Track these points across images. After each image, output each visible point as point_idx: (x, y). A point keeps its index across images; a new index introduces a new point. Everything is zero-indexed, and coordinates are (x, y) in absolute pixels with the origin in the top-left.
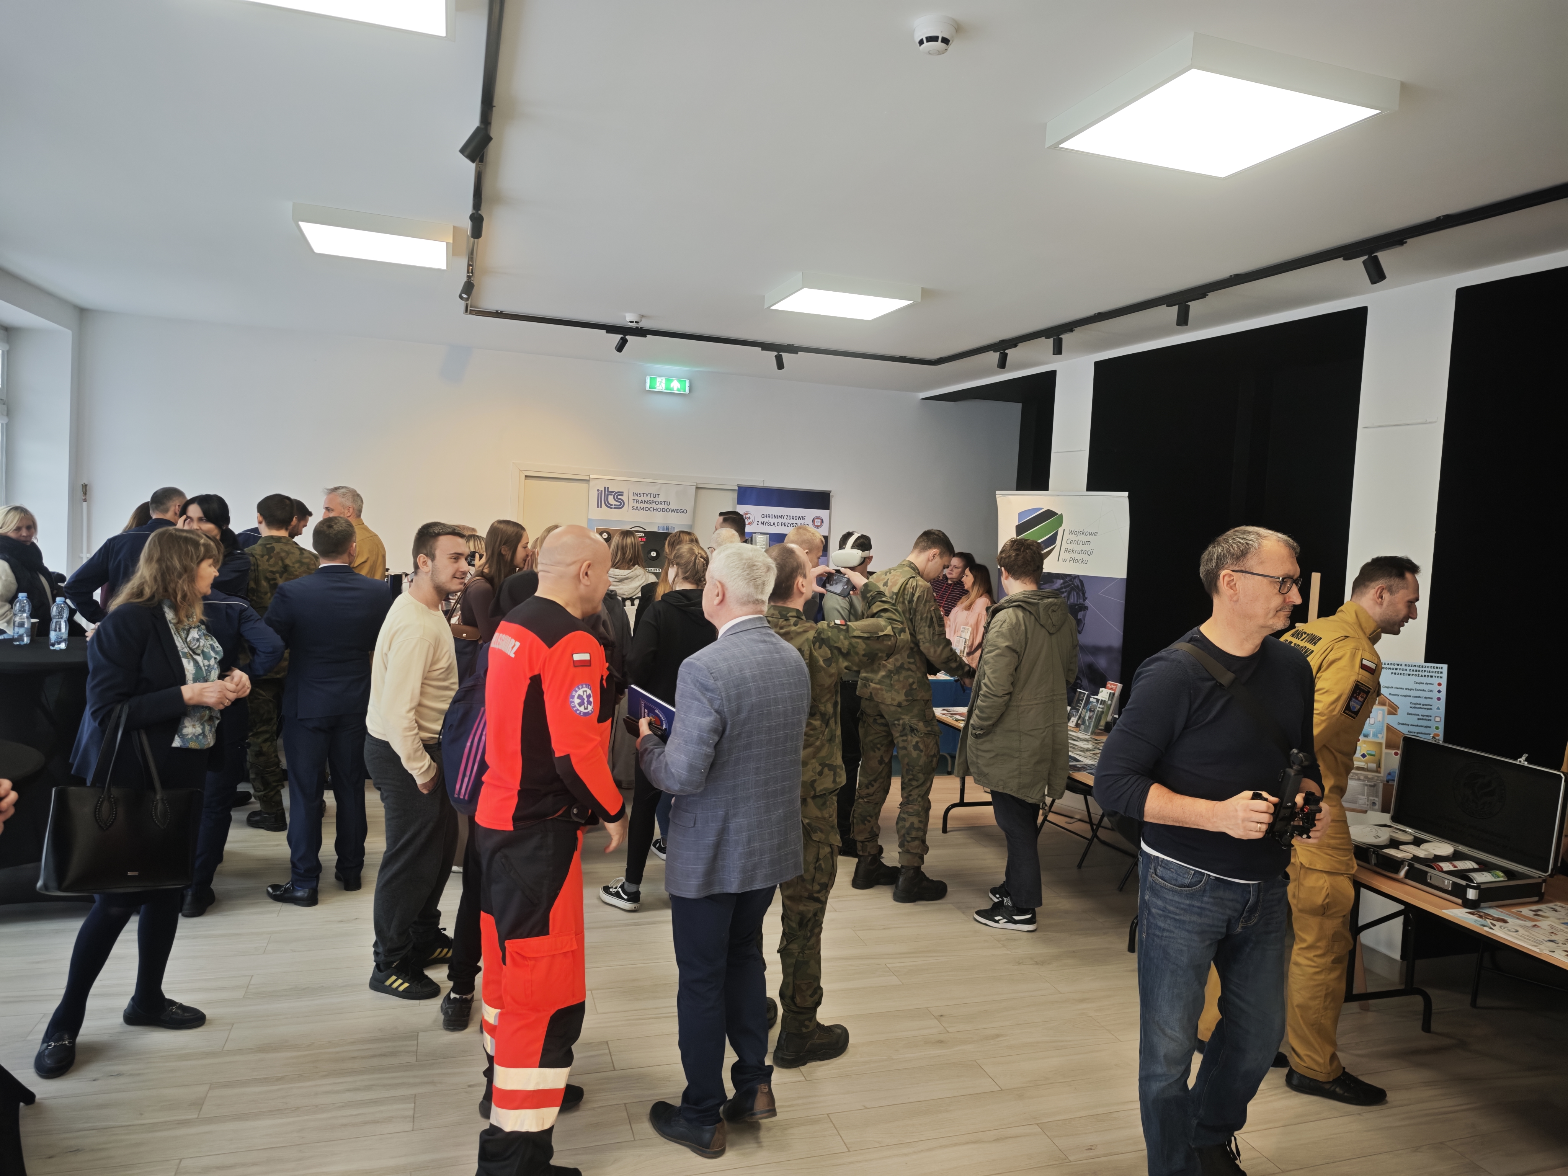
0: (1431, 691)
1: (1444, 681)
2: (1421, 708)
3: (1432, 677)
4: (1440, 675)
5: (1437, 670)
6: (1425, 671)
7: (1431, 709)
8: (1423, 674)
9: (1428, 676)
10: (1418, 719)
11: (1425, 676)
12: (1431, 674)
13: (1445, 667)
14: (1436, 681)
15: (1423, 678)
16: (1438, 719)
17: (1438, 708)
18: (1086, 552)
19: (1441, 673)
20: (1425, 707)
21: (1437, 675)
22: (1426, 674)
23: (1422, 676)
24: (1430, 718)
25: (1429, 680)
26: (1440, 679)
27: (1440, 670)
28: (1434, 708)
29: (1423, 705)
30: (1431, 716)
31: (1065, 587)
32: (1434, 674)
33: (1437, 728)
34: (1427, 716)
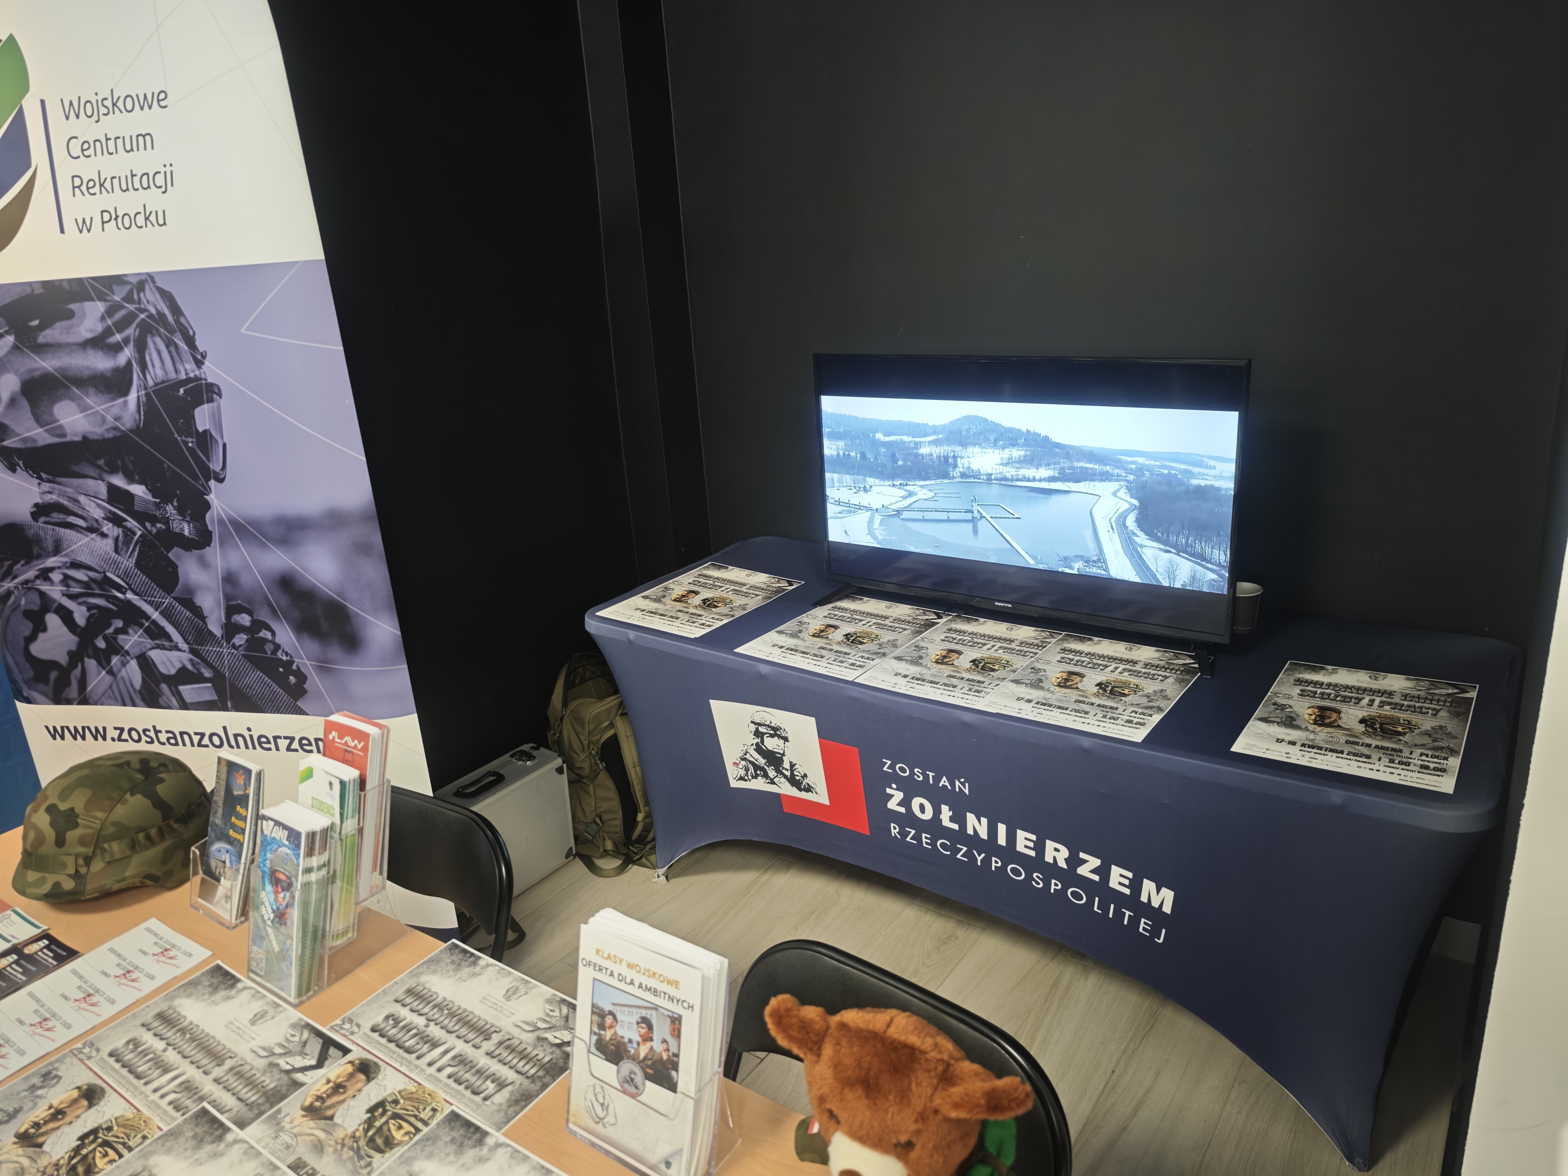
18: (148, 181)
31: (121, 326)
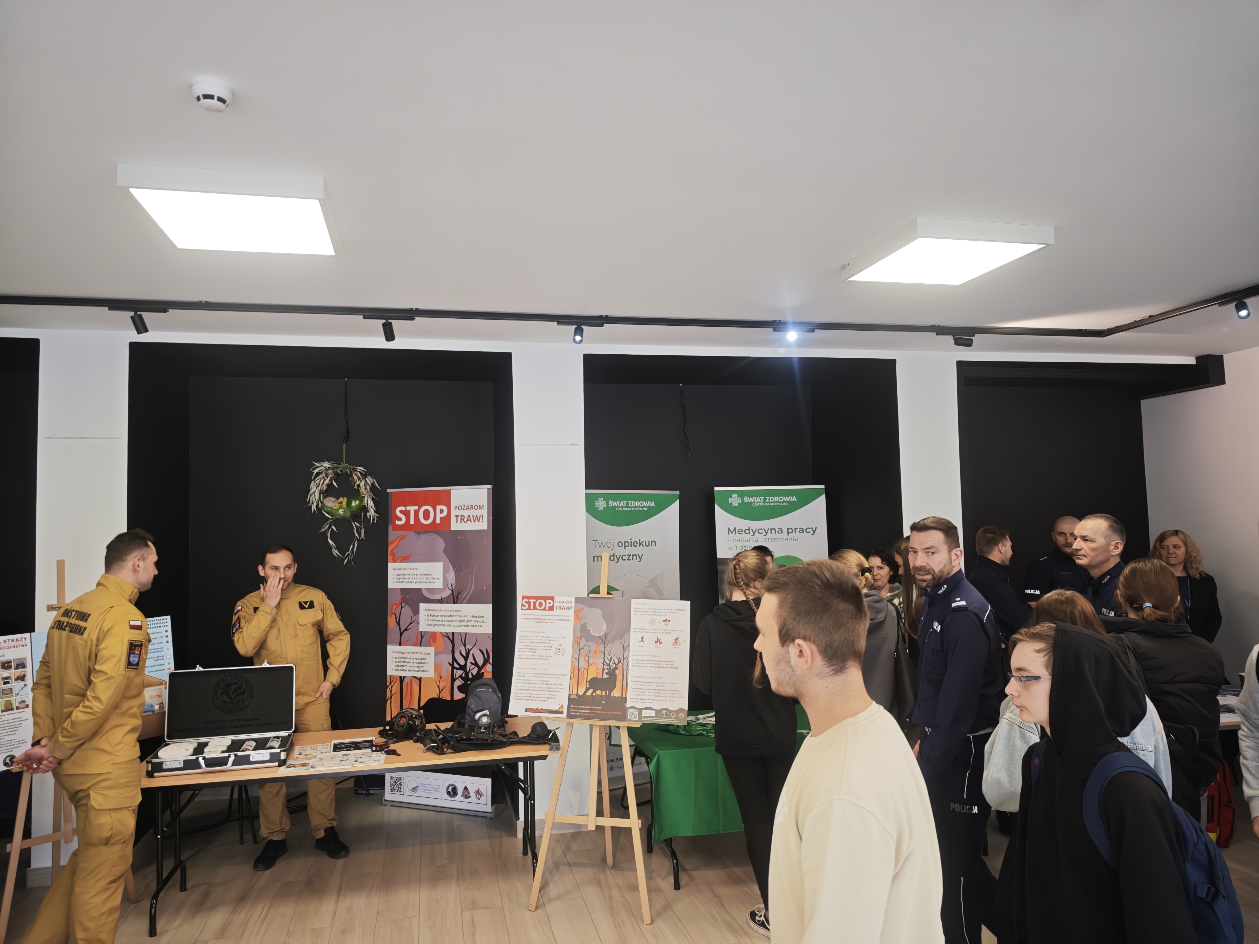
0: (161, 637)
1: (169, 628)
2: (156, 652)
3: (160, 627)
4: (166, 624)
5: (163, 621)
6: (155, 624)
7: (163, 651)
8: (154, 626)
9: (157, 627)
10: (155, 660)
11: (155, 627)
12: (159, 625)
13: (169, 617)
14: (164, 629)
15: (154, 629)
16: (169, 657)
17: (168, 649)
19: (167, 622)
20: (158, 650)
21: (164, 624)
22: (156, 625)
23: (153, 628)
24: (163, 658)
25: (158, 630)
26: (166, 627)
27: (165, 621)
28: (165, 649)
29: (157, 649)
30: (163, 656)
32: (161, 625)
33: (169, 663)
34: (161, 656)
